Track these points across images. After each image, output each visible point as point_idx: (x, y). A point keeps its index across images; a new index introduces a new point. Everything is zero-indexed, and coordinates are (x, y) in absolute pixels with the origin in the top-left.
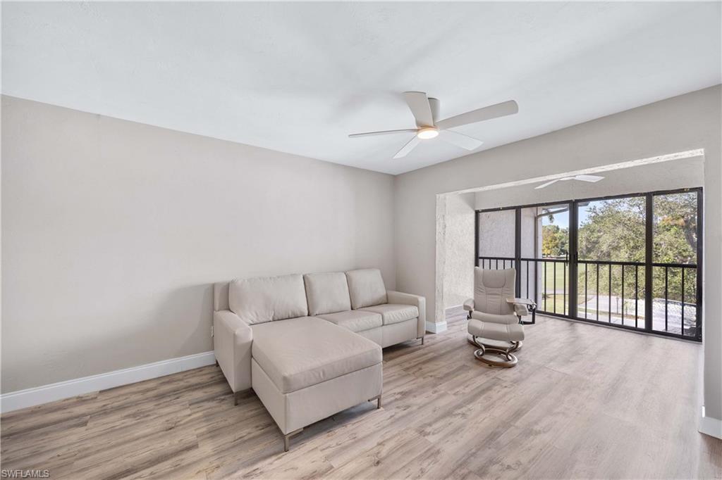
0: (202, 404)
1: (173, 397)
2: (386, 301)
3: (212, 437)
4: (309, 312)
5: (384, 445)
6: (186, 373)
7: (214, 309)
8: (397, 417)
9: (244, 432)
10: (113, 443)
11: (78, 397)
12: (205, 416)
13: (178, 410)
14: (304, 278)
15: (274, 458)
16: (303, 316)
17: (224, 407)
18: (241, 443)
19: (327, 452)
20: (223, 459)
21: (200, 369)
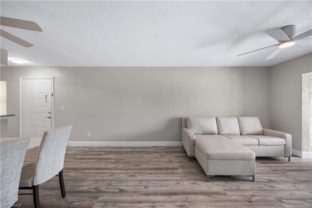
0: (179, 158)
1: (170, 153)
2: (263, 134)
3: (182, 168)
4: (218, 133)
5: (254, 197)
6: (173, 147)
7: (182, 127)
8: (264, 188)
9: (192, 170)
10: (157, 161)
11: (148, 147)
12: (180, 161)
13: (172, 157)
14: (216, 118)
15: (203, 182)
16: (215, 134)
17: (185, 160)
18: (191, 173)
19: (225, 188)
20: (186, 176)
21: (178, 147)
